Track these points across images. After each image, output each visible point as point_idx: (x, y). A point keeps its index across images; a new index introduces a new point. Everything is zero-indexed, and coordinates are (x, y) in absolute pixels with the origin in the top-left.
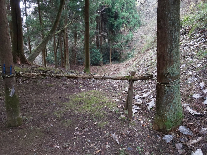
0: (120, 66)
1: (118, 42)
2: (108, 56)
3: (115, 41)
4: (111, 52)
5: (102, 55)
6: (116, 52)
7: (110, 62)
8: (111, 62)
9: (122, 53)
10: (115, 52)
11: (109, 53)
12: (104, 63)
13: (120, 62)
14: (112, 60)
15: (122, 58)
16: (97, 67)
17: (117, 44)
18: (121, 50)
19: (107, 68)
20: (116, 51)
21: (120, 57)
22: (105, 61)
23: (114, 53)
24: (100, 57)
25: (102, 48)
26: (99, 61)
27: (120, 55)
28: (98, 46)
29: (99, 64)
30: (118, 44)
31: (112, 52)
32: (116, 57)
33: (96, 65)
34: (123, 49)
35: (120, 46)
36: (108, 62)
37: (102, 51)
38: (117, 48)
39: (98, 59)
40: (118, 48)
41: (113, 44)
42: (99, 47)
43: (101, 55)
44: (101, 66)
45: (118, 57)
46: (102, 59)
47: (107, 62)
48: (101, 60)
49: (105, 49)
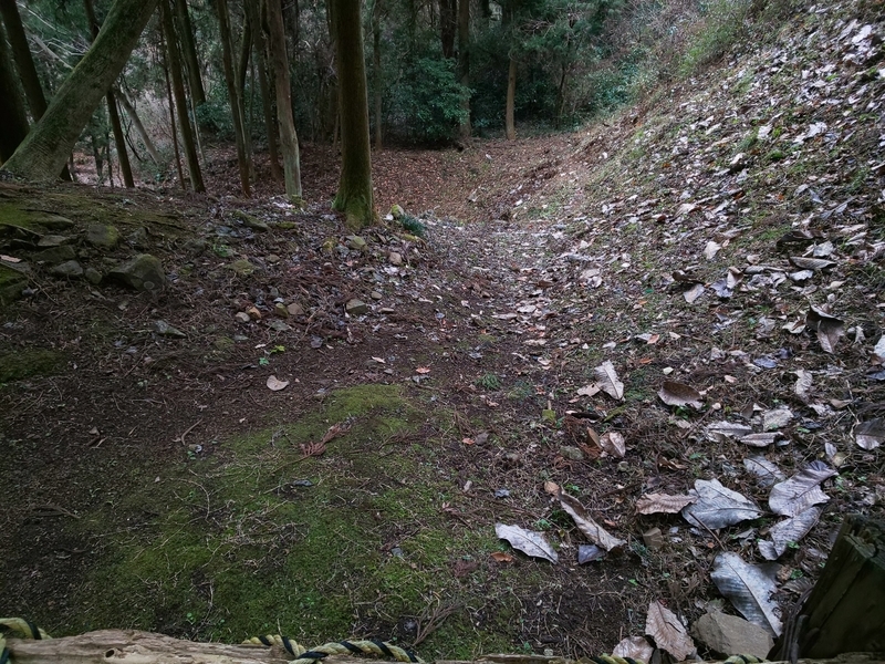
0: (558, 152)
1: (551, 18)
2: (500, 95)
3: (537, 14)
4: (511, 74)
5: (466, 92)
6: (542, 75)
7: (505, 129)
8: (510, 128)
9: (569, 79)
10: (536, 73)
11: (503, 82)
12: (479, 133)
13: (557, 128)
14: (519, 116)
15: (568, 105)
16: (444, 155)
17: (544, 27)
18: (566, 63)
19: (489, 161)
20: (540, 71)
21: (560, 98)
22: (482, 122)
23: (531, 78)
24: (458, 101)
25: (467, 54)
26: (454, 122)
27: (557, 92)
28: (447, 40)
29: (451, 140)
30: (551, 27)
31: (517, 74)
32: (541, 101)
33: (440, 143)
34: (579, 53)
35: (563, 38)
36: (498, 126)
37: (465, 70)
38: (544, 53)
39: (447, 112)
40: (552, 50)
41: (527, 32)
42: (456, 47)
43: (462, 89)
44: (461, 149)
45: (549, 101)
46: (467, 113)
47: (491, 127)
48: (464, 117)
49: (483, 59)
